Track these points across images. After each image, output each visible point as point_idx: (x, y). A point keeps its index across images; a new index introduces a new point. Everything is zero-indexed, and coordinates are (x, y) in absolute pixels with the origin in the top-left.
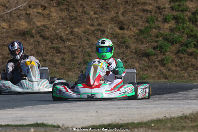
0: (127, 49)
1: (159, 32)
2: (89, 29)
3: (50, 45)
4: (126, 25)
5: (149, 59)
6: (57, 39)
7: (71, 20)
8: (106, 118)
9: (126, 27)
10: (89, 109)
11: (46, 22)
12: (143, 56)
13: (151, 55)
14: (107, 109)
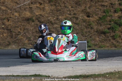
0: (92, 29)
1: (112, 19)
2: (68, 17)
4: (91, 14)
5: (105, 35)
6: (48, 23)
7: (57, 11)
8: (78, 71)
9: (91, 16)
10: (68, 66)
11: (42, 13)
12: (101, 34)
13: (107, 33)
14: (79, 66)
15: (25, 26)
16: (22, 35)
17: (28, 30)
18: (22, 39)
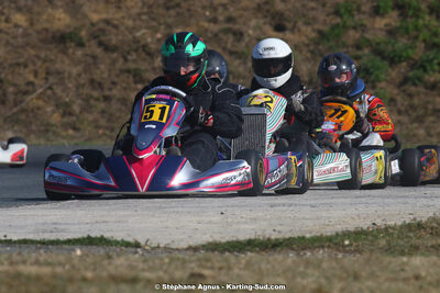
1: (362, 37)
2: (206, 30)
3: (120, 64)
4: (289, 21)
6: (136, 50)
7: (168, 9)
8: (242, 227)
9: (289, 25)
10: (206, 207)
11: (111, 14)
15: (52, 60)
16: (41, 93)
17: (63, 78)
18: (39, 108)
